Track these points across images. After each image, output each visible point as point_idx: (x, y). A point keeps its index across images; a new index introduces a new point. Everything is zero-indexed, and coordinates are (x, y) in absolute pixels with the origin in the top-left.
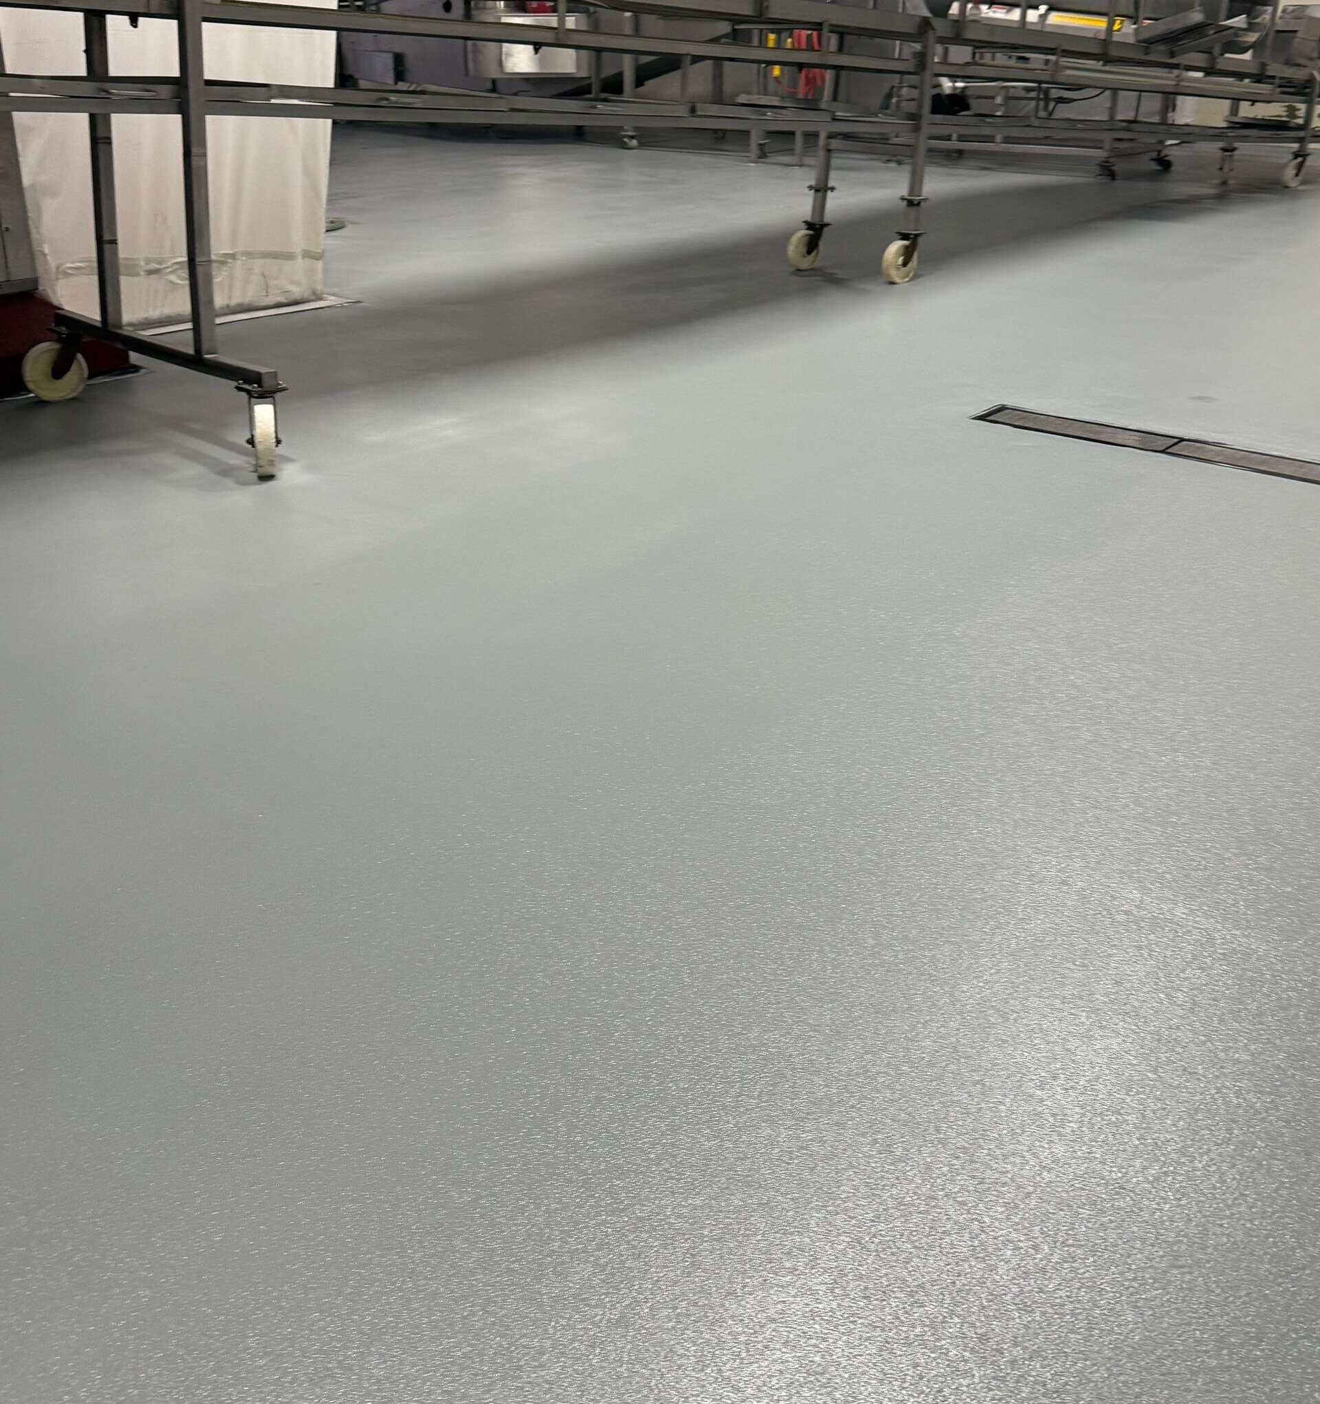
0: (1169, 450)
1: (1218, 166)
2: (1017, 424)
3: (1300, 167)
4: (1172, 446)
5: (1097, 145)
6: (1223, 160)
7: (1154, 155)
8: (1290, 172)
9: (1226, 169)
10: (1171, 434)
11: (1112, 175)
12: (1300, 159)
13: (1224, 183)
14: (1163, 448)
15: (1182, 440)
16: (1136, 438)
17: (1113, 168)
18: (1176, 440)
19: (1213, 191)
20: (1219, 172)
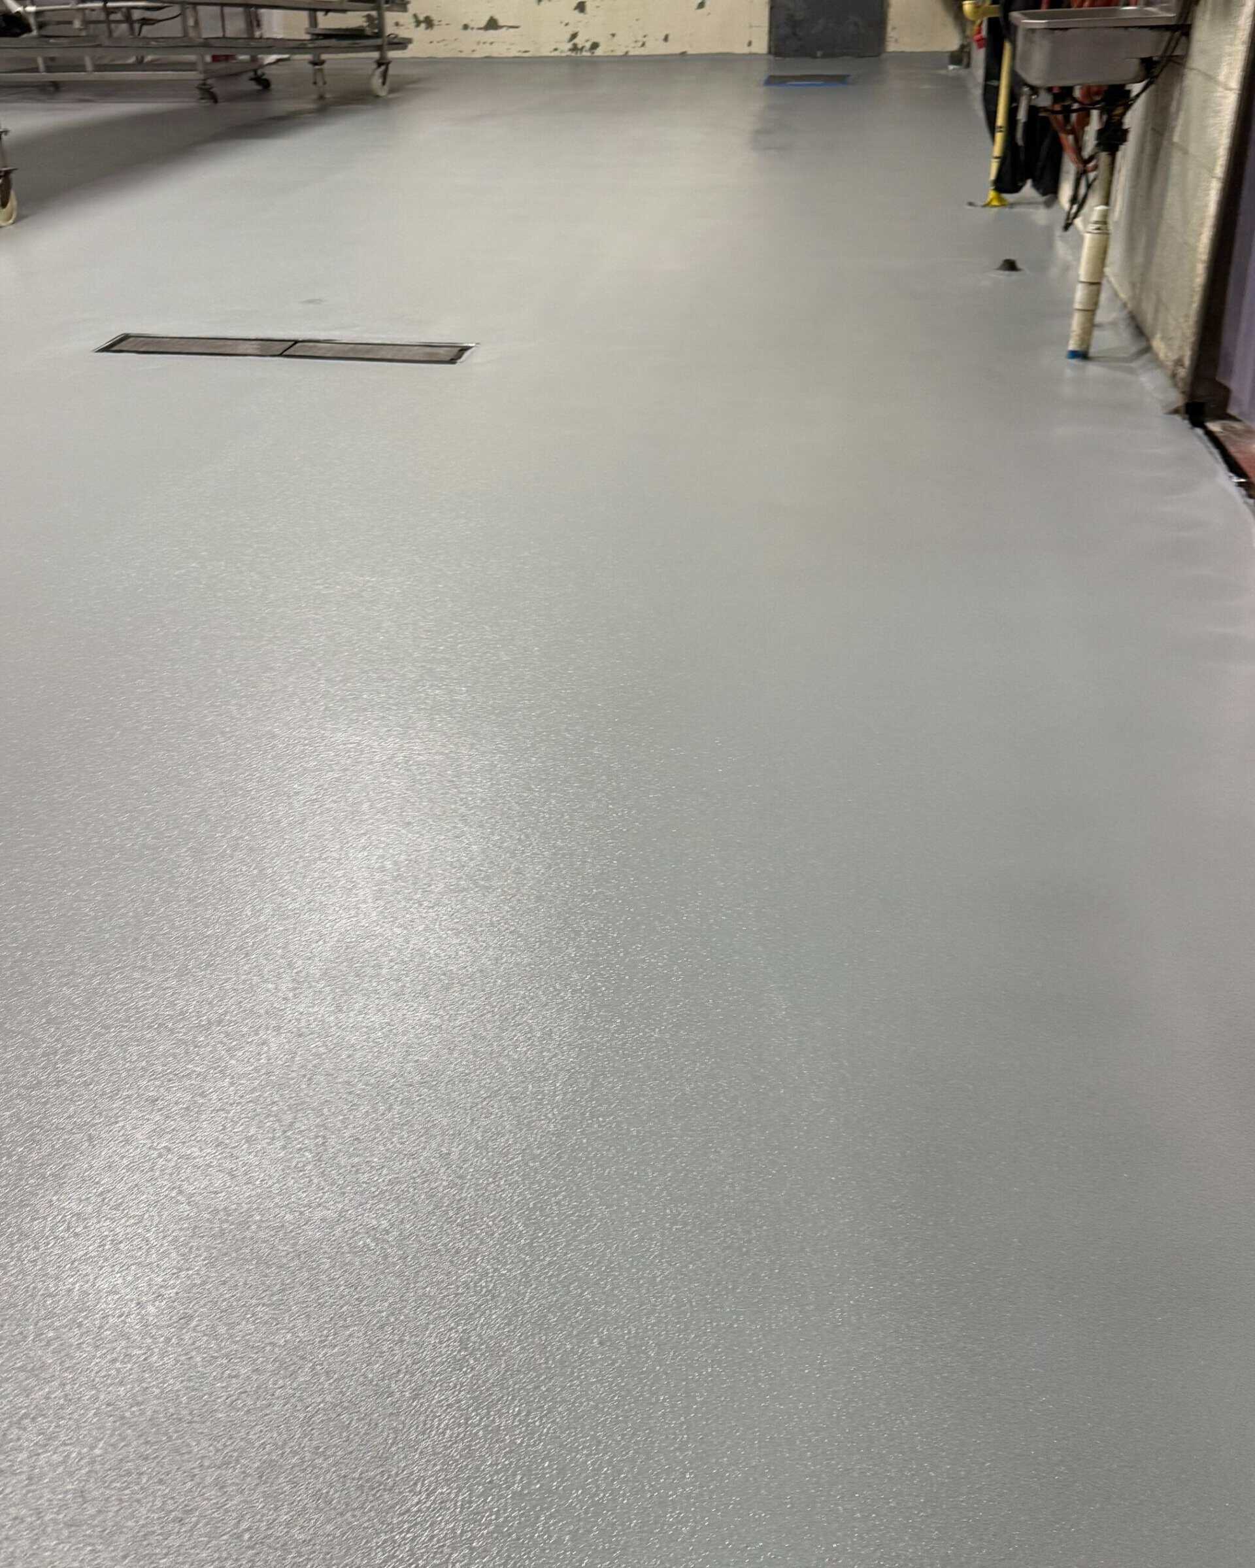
0: (286, 353)
1: (312, 81)
2: (142, 350)
3: (384, 75)
4: (289, 349)
5: (191, 66)
6: (316, 72)
7: (251, 74)
8: (376, 81)
9: (320, 83)
10: (286, 338)
11: (214, 98)
12: (383, 68)
13: (321, 97)
14: (281, 351)
15: (296, 342)
16: (255, 346)
17: (211, 90)
18: (291, 343)
19: (312, 106)
20: (313, 87)
